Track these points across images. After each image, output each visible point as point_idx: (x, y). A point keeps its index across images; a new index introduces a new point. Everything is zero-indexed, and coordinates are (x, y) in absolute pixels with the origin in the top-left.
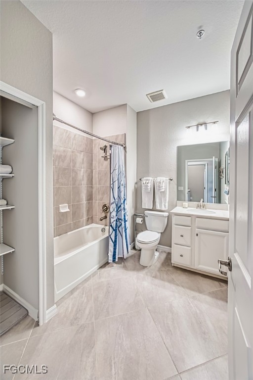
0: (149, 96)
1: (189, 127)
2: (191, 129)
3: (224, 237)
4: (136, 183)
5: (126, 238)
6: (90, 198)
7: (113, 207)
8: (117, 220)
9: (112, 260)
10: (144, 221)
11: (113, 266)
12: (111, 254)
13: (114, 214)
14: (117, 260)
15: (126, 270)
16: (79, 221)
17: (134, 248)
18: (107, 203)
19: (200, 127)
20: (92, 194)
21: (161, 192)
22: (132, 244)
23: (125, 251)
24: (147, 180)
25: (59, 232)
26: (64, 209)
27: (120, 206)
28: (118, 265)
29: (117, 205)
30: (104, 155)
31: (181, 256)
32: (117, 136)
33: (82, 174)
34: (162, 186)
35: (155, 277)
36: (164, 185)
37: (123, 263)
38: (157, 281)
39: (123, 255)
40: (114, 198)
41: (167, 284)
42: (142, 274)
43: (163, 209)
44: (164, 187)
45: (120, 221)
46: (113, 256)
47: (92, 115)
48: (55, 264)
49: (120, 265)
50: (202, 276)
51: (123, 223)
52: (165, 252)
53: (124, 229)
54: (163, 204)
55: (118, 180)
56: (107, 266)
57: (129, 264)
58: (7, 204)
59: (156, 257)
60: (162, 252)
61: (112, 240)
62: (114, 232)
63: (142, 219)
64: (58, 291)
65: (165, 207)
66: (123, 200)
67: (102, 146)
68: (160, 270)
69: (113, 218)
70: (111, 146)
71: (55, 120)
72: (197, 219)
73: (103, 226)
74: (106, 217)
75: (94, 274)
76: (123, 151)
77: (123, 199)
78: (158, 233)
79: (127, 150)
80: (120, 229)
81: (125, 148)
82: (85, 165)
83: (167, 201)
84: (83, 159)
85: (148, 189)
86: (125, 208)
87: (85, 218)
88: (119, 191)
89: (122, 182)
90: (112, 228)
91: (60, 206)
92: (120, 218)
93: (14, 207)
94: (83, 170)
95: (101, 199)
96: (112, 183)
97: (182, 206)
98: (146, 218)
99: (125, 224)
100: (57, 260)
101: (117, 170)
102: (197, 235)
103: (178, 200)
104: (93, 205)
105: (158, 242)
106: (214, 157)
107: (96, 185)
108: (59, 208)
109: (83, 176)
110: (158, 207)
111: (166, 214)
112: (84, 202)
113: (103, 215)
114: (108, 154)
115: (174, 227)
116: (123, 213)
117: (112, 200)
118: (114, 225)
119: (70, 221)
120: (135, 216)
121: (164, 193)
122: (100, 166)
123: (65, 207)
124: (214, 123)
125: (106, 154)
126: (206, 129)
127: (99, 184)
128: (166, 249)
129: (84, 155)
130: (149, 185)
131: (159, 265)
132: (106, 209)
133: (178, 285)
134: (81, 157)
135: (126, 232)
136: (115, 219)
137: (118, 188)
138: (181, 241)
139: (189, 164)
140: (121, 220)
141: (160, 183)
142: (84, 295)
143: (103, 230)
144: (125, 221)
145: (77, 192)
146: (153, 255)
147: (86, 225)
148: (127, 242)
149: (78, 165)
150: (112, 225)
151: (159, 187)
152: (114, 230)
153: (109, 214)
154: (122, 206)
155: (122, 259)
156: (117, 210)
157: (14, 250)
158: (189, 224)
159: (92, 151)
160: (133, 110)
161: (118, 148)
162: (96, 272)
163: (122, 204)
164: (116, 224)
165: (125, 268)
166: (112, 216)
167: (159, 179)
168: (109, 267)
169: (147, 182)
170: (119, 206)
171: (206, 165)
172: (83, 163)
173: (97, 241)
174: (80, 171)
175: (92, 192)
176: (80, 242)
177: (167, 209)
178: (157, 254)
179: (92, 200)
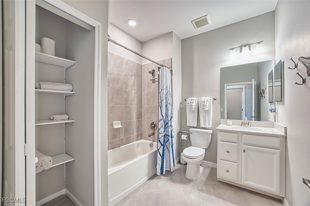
0: (193, 22)
1: (232, 49)
2: (234, 50)
3: (274, 154)
4: (181, 103)
5: (173, 153)
6: (140, 116)
7: (161, 124)
8: (164, 136)
9: (160, 173)
10: (189, 137)
11: (161, 178)
12: (159, 167)
13: (162, 130)
14: (164, 173)
15: (173, 182)
16: (130, 137)
17: (179, 162)
18: (155, 120)
19: (243, 48)
20: (142, 114)
21: (205, 111)
22: (177, 159)
23: (172, 165)
24: (192, 100)
25: (113, 146)
26: (117, 125)
27: (168, 123)
28: (165, 177)
29: (164, 122)
30: (152, 78)
31: (228, 171)
32: (164, 61)
33: (133, 95)
34: (206, 105)
35: (202, 191)
36: (208, 104)
37: (170, 176)
38: (204, 195)
39: (170, 169)
40: (162, 115)
41: (214, 198)
42: (188, 187)
43: (207, 126)
44: (208, 106)
45: (167, 137)
46: (161, 169)
47: (142, 43)
48: (108, 174)
49: (167, 178)
50: (249, 192)
51: (170, 138)
52: (209, 167)
53: (171, 145)
54: (207, 122)
55: (166, 99)
56: (155, 178)
57: (176, 177)
58: (69, 119)
59: (201, 171)
60: (206, 167)
61: (160, 154)
62: (162, 147)
63: (187, 136)
64: (111, 199)
65: (209, 125)
66: (170, 118)
67: (151, 70)
68: (205, 184)
69: (161, 134)
70: (159, 68)
71: (109, 41)
72: (244, 136)
73: (151, 142)
74: (153, 134)
75: (144, 185)
76: (170, 74)
77: (170, 116)
78: (203, 149)
79: (173, 73)
80: (167, 144)
81: (171, 71)
82: (135, 87)
83: (211, 119)
84: (134, 82)
85: (192, 108)
86: (172, 125)
87: (135, 134)
88: (167, 109)
89: (169, 101)
90: (161, 143)
91: (114, 122)
92: (167, 134)
93: (74, 121)
94: (133, 91)
95: (150, 118)
96: (160, 101)
97: (226, 123)
98: (190, 134)
99: (172, 140)
100: (111, 171)
101: (165, 89)
102: (244, 151)
103: (221, 118)
104: (143, 123)
105: (203, 157)
106: (253, 80)
107: (145, 106)
108: (112, 125)
109: (134, 97)
110: (202, 125)
111: (210, 131)
112: (134, 120)
113: (151, 132)
114: (156, 77)
115: (219, 143)
116: (170, 129)
117: (160, 117)
118: (162, 140)
119: (122, 136)
120: (180, 133)
121: (208, 112)
122: (149, 88)
123: (118, 123)
124: (259, 43)
125: (154, 77)
126: (250, 50)
127: (148, 104)
128: (211, 164)
129: (135, 79)
130: (194, 104)
131: (204, 179)
132: (154, 126)
133: (225, 200)
134: (132, 80)
135: (172, 148)
136: (163, 135)
137: (166, 106)
138: (227, 156)
139: (228, 87)
140: (168, 135)
141: (204, 102)
142: (135, 204)
143: (151, 145)
144: (172, 137)
145: (128, 111)
146: (198, 169)
147: (136, 141)
148: (173, 156)
149: (129, 87)
150: (161, 140)
151: (204, 106)
152: (162, 145)
153: (157, 130)
154: (169, 123)
155: (169, 172)
156: (165, 127)
157: (74, 159)
158: (235, 140)
159: (141, 75)
160: (178, 37)
161: (166, 70)
162: (145, 182)
163: (169, 121)
164: (164, 139)
165: (172, 180)
166: (160, 132)
167: (203, 99)
168: (157, 179)
169: (192, 101)
170: (166, 122)
171: (244, 89)
172: (134, 85)
173: (146, 155)
174: (132, 92)
175: (141, 111)
176: (131, 155)
177: (210, 126)
178: (201, 168)
179: (142, 119)
